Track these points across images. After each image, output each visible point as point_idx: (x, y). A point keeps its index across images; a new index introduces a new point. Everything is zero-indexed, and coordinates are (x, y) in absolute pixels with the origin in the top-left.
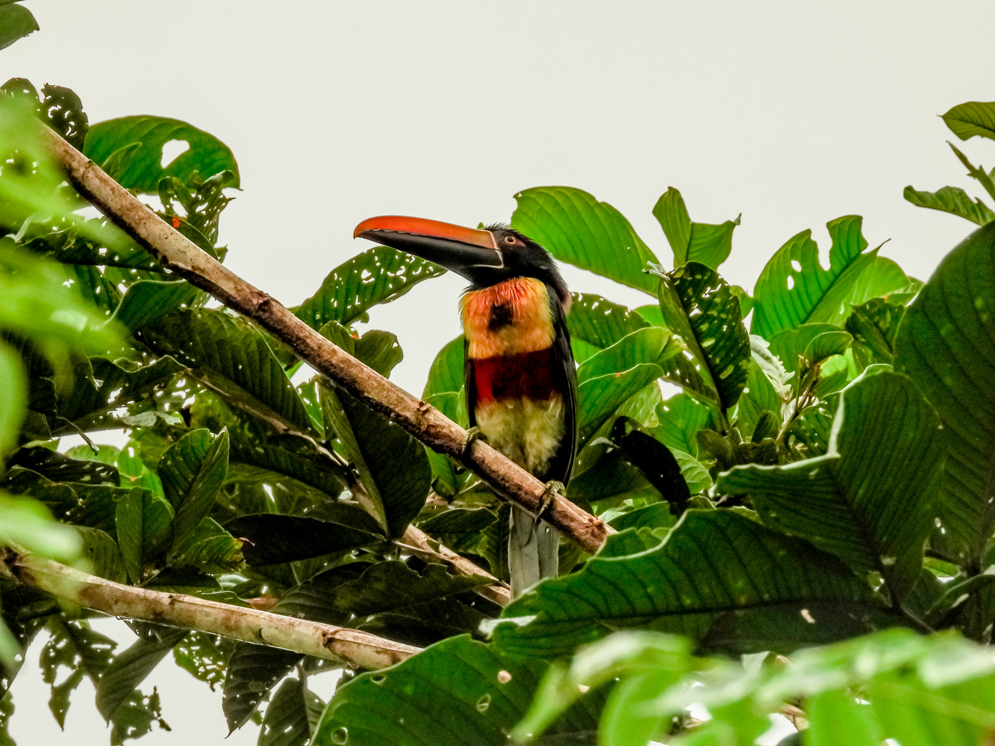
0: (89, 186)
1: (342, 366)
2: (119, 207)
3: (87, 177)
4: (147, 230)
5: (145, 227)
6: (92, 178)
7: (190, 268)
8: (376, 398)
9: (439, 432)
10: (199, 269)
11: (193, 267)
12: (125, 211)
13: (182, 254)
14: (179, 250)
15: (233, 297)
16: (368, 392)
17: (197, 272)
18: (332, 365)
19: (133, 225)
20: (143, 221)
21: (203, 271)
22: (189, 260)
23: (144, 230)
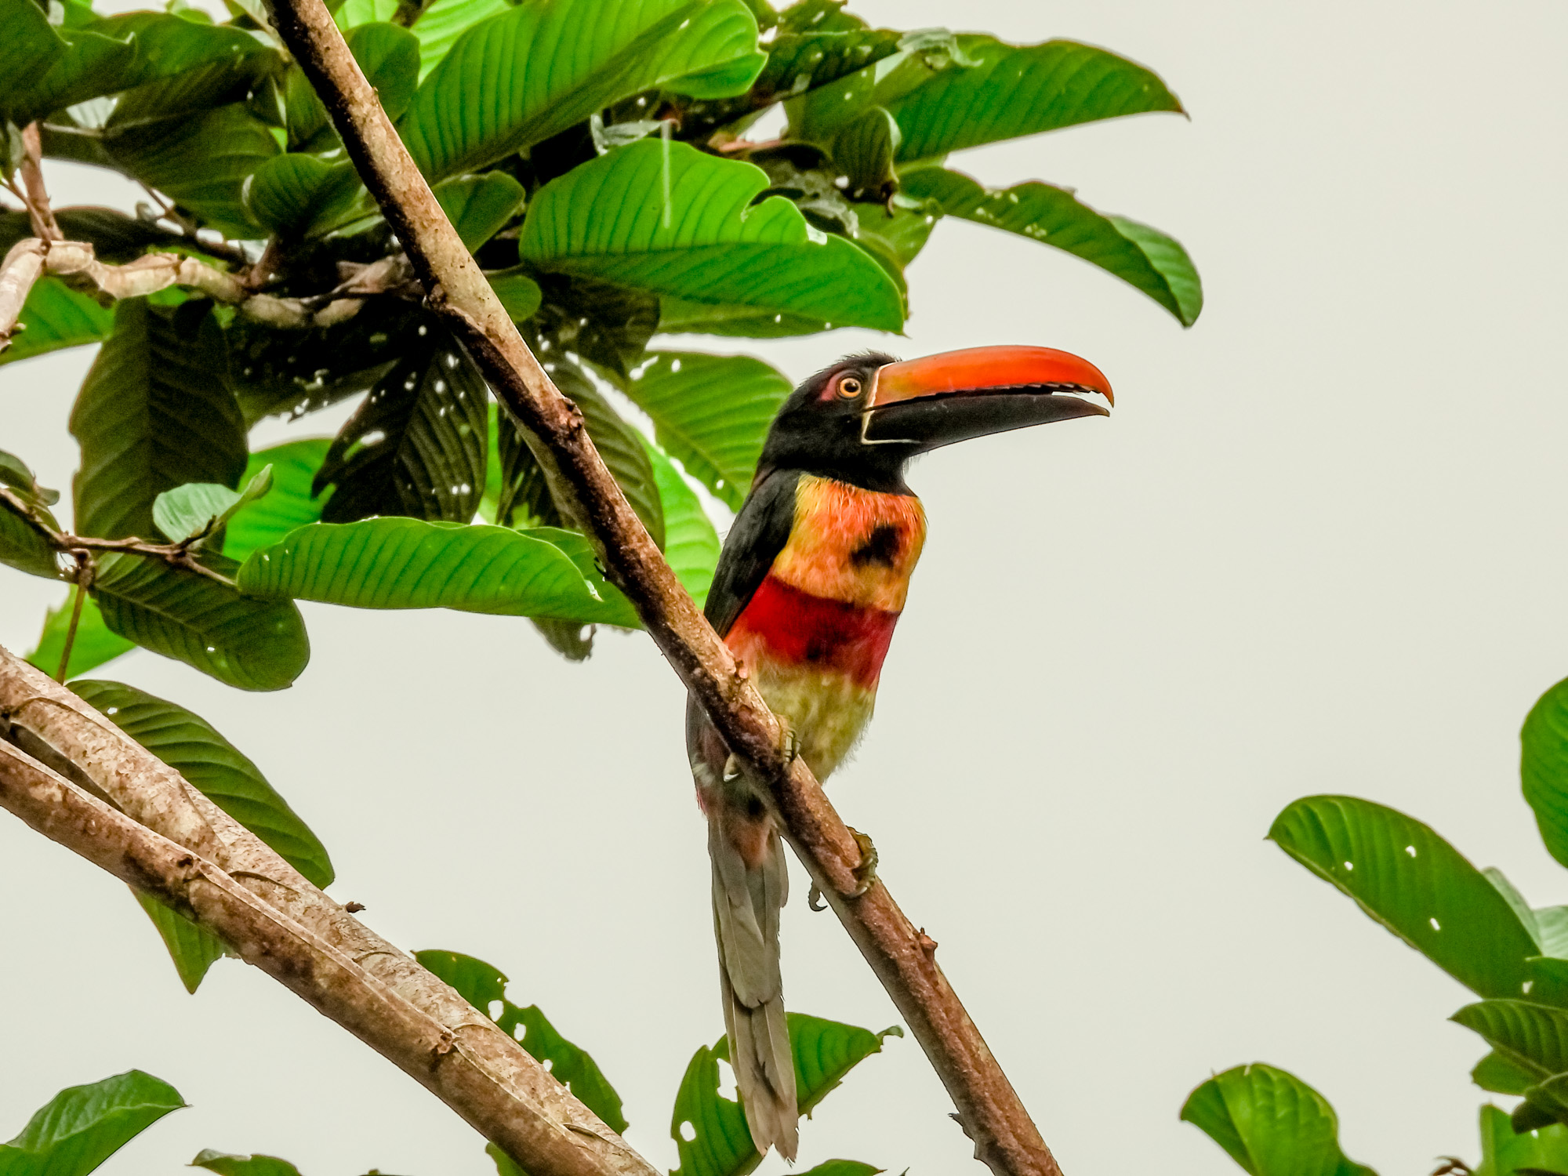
0: (369, 137)
1: (651, 566)
2: (404, 189)
3: (371, 121)
4: (436, 242)
5: (434, 238)
6: (377, 126)
7: (482, 330)
8: (682, 635)
9: (754, 721)
10: (496, 336)
11: (488, 330)
12: (412, 199)
13: (477, 303)
14: (475, 294)
15: (535, 403)
16: (673, 622)
17: (491, 340)
18: (639, 561)
19: (417, 226)
20: (435, 226)
21: (501, 342)
22: (484, 316)
23: (432, 241)
